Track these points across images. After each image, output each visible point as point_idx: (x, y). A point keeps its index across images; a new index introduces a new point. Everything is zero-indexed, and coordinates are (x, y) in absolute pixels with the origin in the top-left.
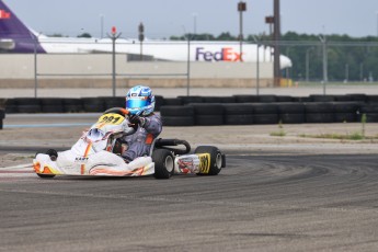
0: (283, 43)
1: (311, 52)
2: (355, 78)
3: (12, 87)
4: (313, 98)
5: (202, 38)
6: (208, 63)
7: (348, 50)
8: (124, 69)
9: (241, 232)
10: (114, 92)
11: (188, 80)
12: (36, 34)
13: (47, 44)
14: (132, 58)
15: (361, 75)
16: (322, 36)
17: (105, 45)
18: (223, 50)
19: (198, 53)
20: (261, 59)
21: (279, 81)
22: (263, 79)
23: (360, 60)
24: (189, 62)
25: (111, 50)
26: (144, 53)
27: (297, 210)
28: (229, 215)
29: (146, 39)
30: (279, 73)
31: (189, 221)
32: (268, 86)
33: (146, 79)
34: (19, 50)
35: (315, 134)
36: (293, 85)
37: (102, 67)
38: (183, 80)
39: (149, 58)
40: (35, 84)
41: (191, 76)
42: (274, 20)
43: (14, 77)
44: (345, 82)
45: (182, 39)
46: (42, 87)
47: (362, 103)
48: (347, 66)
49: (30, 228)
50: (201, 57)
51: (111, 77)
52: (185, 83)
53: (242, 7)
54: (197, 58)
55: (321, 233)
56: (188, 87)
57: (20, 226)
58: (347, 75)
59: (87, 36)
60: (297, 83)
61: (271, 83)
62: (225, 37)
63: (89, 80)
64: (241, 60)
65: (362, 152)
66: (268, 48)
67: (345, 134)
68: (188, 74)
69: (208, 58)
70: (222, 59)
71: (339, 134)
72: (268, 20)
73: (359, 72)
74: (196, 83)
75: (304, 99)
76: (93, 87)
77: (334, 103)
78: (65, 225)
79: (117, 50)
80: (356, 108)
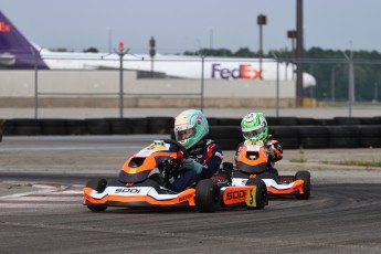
0: (307, 61)
1: (337, 69)
4: (337, 121)
5: (218, 53)
6: (225, 81)
7: (377, 67)
8: (134, 87)
10: (121, 113)
11: (202, 99)
12: (39, 49)
14: (142, 75)
16: (348, 53)
17: (112, 61)
18: (241, 66)
19: (214, 70)
20: (282, 77)
21: (302, 101)
22: (283, 99)
24: (203, 79)
25: (117, 65)
26: (156, 70)
29: (157, 56)
30: (302, 93)
32: (290, 106)
33: (157, 98)
34: (19, 66)
35: (339, 161)
36: (318, 106)
37: (108, 85)
38: (197, 99)
39: (160, 76)
40: (36, 102)
41: (205, 95)
42: (296, 35)
43: (14, 95)
44: (374, 102)
45: (196, 54)
46: (45, 106)
48: (376, 84)
50: (217, 74)
51: (118, 96)
52: (199, 103)
53: (262, 20)
54: (213, 76)
56: (202, 107)
58: (376, 95)
59: (93, 50)
60: (321, 103)
61: (293, 103)
62: (244, 53)
63: (95, 99)
64: (261, 78)
66: (290, 65)
67: (370, 161)
68: (202, 94)
69: (225, 75)
70: (240, 76)
71: (365, 161)
72: (291, 34)
74: (212, 103)
75: (328, 122)
76: (100, 106)
77: (360, 126)
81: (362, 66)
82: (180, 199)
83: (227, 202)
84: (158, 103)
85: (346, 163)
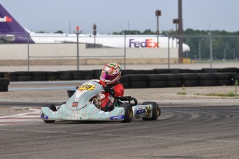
0: (184, 36)
1: (202, 41)
2: (230, 58)
3: (13, 65)
4: (203, 70)
5: (133, 33)
6: (137, 49)
7: (225, 40)
8: (85, 53)
9: (160, 155)
10: (78, 68)
11: (125, 59)
12: (29, 32)
13: (35, 37)
14: (89, 46)
16: (209, 31)
17: (72, 38)
18: (146, 40)
20: (171, 46)
21: (182, 60)
22: (172, 59)
23: (233, 46)
24: (125, 48)
25: (76, 41)
26: (97, 43)
27: (195, 141)
28: (152, 144)
29: (98, 34)
30: (182, 55)
31: (128, 149)
32: (175, 63)
34: (18, 42)
35: (205, 93)
36: (191, 63)
37: (71, 52)
38: (121, 59)
39: (99, 46)
40: (28, 63)
41: (127, 57)
42: (178, 21)
43: (15, 58)
44: (224, 60)
45: (121, 34)
46: (32, 65)
47: (235, 73)
48: (225, 50)
49: (27, 153)
50: (133, 45)
51: (76, 58)
52: (123, 62)
53: (158, 13)
54: (130, 46)
55: (211, 155)
56: (125, 64)
57: (21, 152)
58: (225, 56)
59: (60, 32)
60: (193, 61)
61: (177, 61)
62: (148, 32)
63: (62, 60)
64: (158, 47)
65: (236, 104)
66: (175, 39)
67: (224, 93)
68: (125, 56)
69: (137, 45)
70: (146, 46)
71: (221, 93)
72: (175, 21)
73: (232, 54)
74: (130, 62)
75: (198, 71)
76: (65, 64)
78: (49, 152)
79: (79, 41)
80: (231, 76)
84: (99, 62)
85: (210, 95)
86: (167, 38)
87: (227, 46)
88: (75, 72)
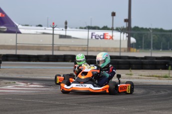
0: (132, 32)
1: (145, 36)
2: (165, 49)
3: (5, 49)
4: (146, 58)
5: (94, 28)
6: (97, 40)
7: (163, 35)
8: (58, 42)
10: (53, 53)
11: (88, 47)
12: (17, 25)
13: (22, 29)
14: (61, 37)
15: (168, 48)
16: (150, 29)
18: (104, 34)
19: (92, 35)
20: (122, 39)
21: (130, 49)
22: (123, 48)
23: (168, 40)
24: (88, 39)
25: (51, 32)
26: (67, 34)
27: (138, 111)
29: (68, 28)
30: (130, 45)
32: (125, 51)
33: (68, 47)
34: (8, 32)
35: (146, 75)
36: (136, 51)
37: (48, 41)
39: (69, 37)
40: (16, 47)
42: (128, 21)
43: (6, 44)
44: (161, 50)
45: (85, 28)
46: (19, 49)
47: (169, 61)
48: (162, 43)
50: (94, 37)
51: (52, 45)
52: (86, 49)
53: (114, 14)
54: (92, 38)
56: (87, 51)
58: (162, 47)
59: (40, 26)
60: (138, 50)
61: (126, 50)
62: (105, 28)
64: (112, 39)
65: (169, 84)
66: (125, 34)
67: (160, 75)
68: (88, 45)
69: (97, 37)
70: (104, 38)
71: (158, 75)
72: (126, 21)
74: (91, 49)
75: (142, 58)
76: (43, 50)
77: (156, 60)
79: (54, 33)
80: (166, 63)
81: (156, 35)
82: (103, 89)
83: (120, 91)
84: (68, 49)
85: (150, 76)
86: (120, 33)
87: (164, 40)
88: (50, 55)
